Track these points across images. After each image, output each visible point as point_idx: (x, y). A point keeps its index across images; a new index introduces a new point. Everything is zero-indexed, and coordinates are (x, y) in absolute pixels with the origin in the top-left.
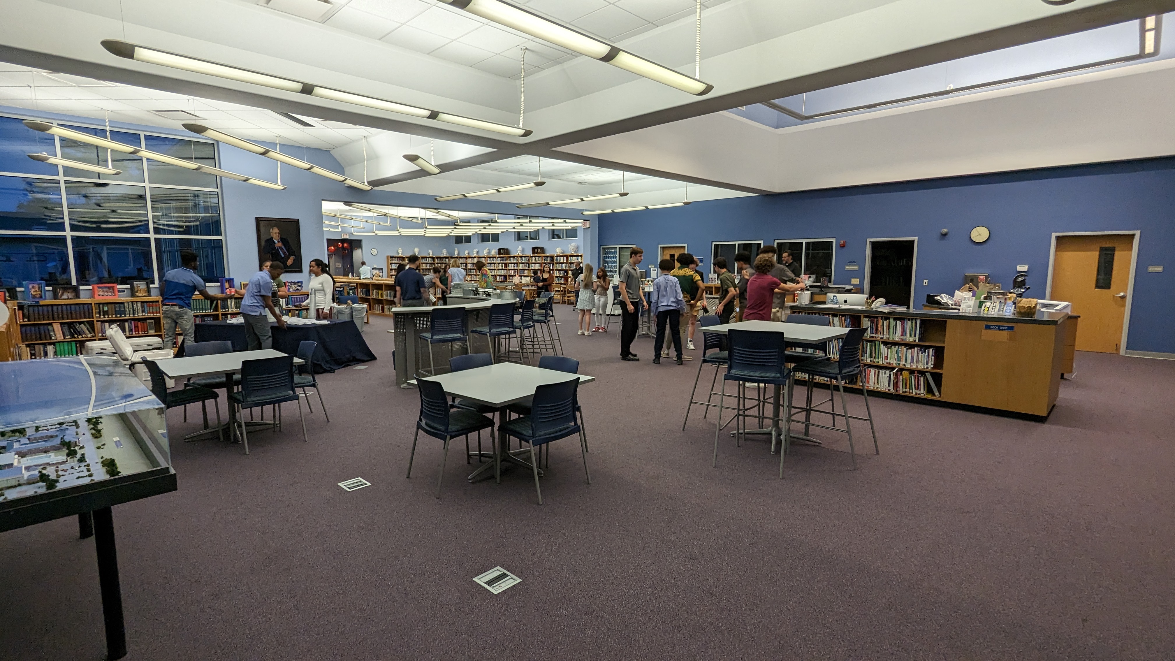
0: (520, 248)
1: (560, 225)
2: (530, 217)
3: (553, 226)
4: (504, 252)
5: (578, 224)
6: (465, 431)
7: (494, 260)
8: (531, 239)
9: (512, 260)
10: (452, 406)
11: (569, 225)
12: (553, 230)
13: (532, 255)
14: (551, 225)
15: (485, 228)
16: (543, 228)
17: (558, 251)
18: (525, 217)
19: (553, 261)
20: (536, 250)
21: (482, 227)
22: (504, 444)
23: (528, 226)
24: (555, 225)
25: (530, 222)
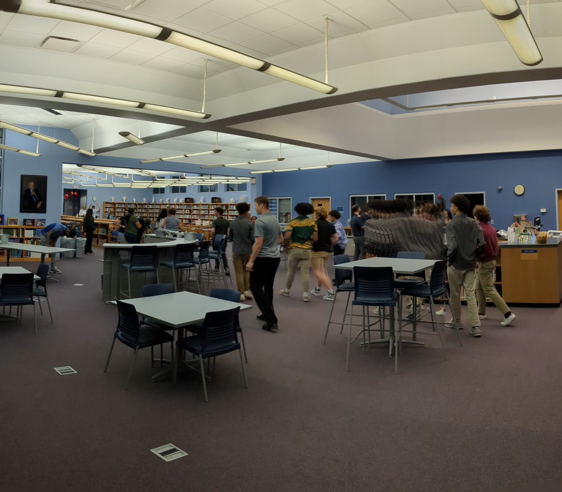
0: (202, 198)
1: (233, 181)
2: (211, 175)
3: (228, 181)
4: (189, 201)
5: (247, 180)
6: (151, 343)
7: (182, 207)
8: (211, 191)
9: (195, 207)
10: (142, 323)
11: (240, 181)
12: (228, 185)
13: (211, 204)
14: (226, 180)
15: (175, 183)
16: (220, 183)
17: (231, 201)
18: (207, 174)
19: (228, 208)
20: (215, 200)
21: (173, 182)
22: (181, 356)
23: (209, 182)
24: (230, 180)
25: (211, 178)
